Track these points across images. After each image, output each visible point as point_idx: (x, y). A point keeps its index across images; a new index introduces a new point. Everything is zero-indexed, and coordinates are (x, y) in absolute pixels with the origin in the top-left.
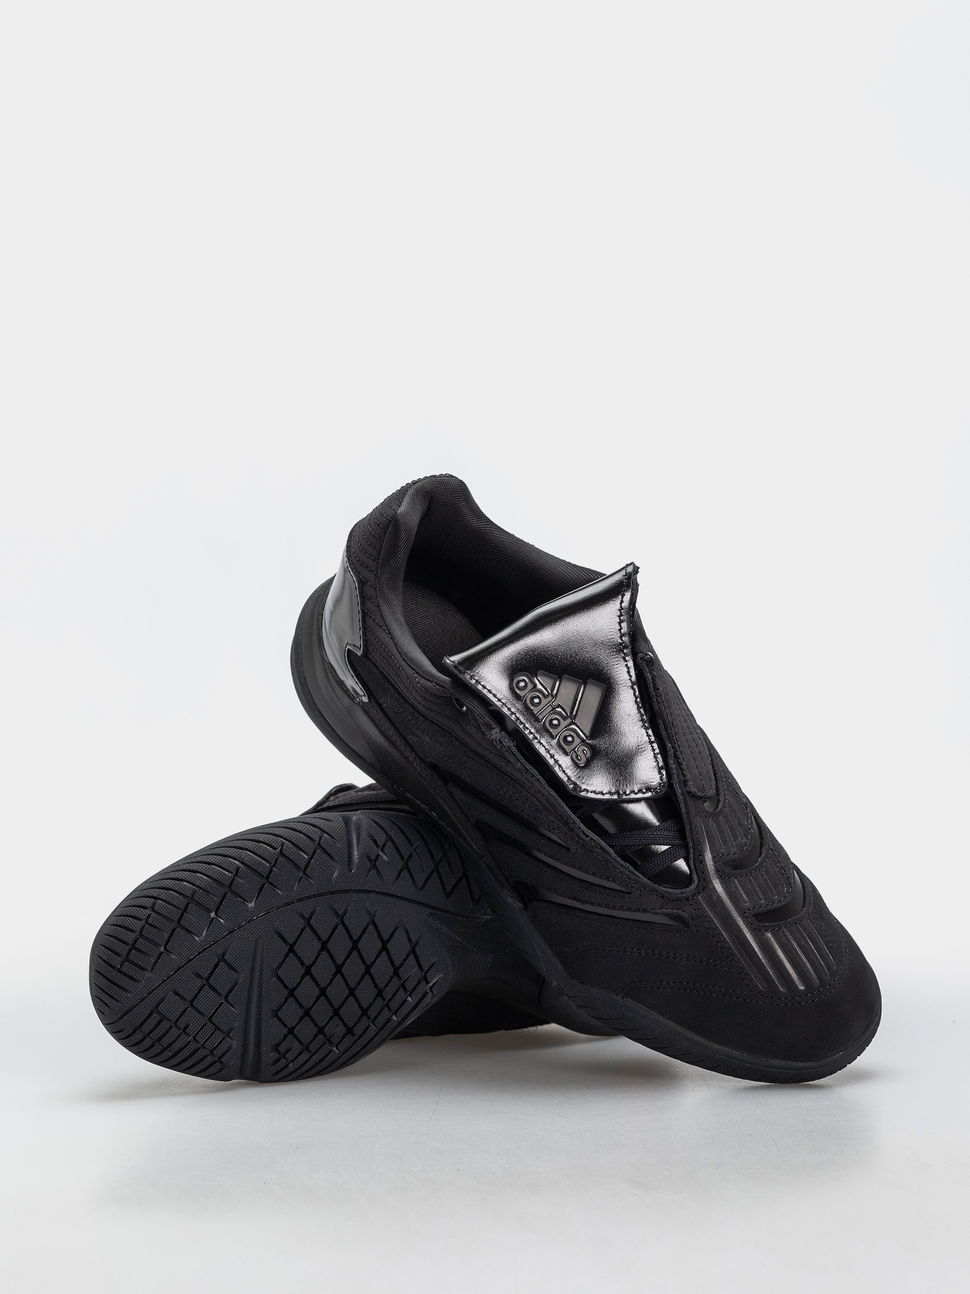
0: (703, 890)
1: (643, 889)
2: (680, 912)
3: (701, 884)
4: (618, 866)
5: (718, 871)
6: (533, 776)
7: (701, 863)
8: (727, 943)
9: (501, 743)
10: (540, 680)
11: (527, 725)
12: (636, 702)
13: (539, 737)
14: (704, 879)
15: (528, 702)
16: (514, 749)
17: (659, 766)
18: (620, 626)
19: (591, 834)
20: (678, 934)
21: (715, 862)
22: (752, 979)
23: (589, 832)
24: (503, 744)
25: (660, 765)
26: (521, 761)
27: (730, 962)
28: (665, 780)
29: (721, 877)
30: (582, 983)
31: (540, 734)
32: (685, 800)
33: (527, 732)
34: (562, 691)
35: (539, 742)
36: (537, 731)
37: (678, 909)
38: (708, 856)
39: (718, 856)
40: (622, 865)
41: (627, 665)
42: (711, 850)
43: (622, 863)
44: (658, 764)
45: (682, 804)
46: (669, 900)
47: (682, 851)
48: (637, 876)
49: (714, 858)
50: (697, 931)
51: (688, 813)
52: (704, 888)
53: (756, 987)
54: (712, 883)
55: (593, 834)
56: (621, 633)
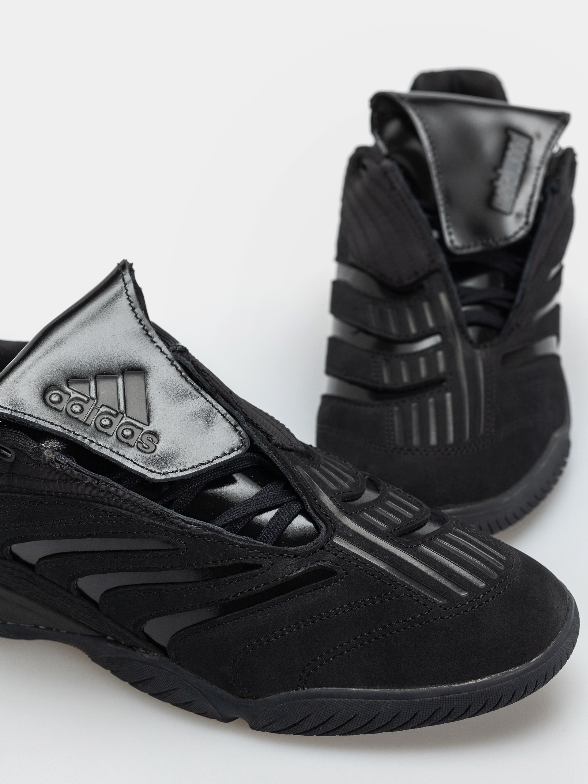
0: (334, 532)
1: (272, 556)
2: (321, 563)
3: (329, 526)
4: (235, 541)
5: (341, 509)
6: (106, 484)
7: (321, 507)
8: (384, 570)
9: (59, 462)
10: (74, 389)
11: (77, 432)
12: (182, 376)
13: (94, 440)
14: (331, 521)
15: (70, 412)
16: (75, 465)
17: (232, 425)
18: (135, 313)
19: (192, 520)
20: (328, 587)
21: (334, 501)
22: (426, 596)
23: (190, 519)
24: (61, 463)
25: (233, 423)
26: (88, 473)
27: (395, 589)
28: (245, 435)
29: (347, 513)
30: (256, 698)
31: (96, 437)
32: (275, 453)
33: (79, 438)
34: (101, 392)
35: (97, 444)
36: (91, 435)
37: (317, 561)
38: (325, 499)
39: (335, 495)
40: (239, 540)
41: (157, 346)
42: (324, 492)
43: (239, 537)
44: (230, 423)
45: (274, 458)
46: (304, 557)
47: (298, 507)
48: (260, 544)
49: (331, 498)
50: (347, 574)
51: (284, 463)
52: (335, 530)
53: (434, 603)
54: (340, 521)
55: (195, 520)
56: (138, 318)
